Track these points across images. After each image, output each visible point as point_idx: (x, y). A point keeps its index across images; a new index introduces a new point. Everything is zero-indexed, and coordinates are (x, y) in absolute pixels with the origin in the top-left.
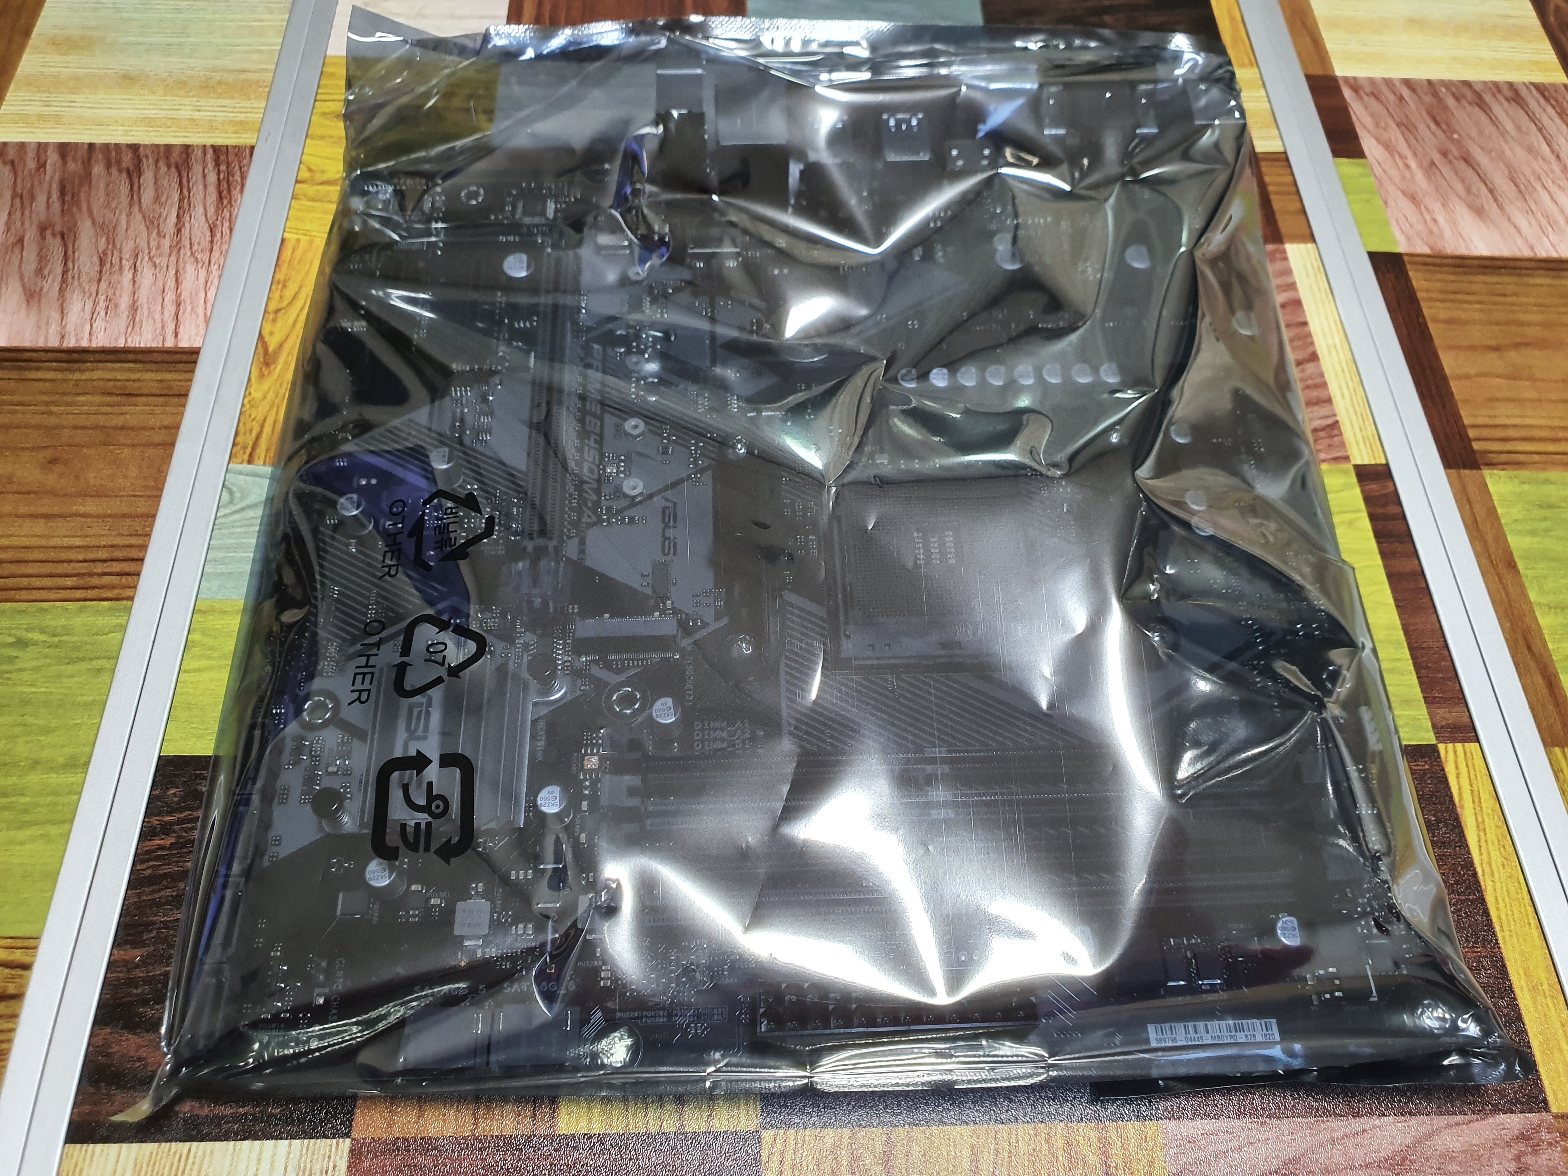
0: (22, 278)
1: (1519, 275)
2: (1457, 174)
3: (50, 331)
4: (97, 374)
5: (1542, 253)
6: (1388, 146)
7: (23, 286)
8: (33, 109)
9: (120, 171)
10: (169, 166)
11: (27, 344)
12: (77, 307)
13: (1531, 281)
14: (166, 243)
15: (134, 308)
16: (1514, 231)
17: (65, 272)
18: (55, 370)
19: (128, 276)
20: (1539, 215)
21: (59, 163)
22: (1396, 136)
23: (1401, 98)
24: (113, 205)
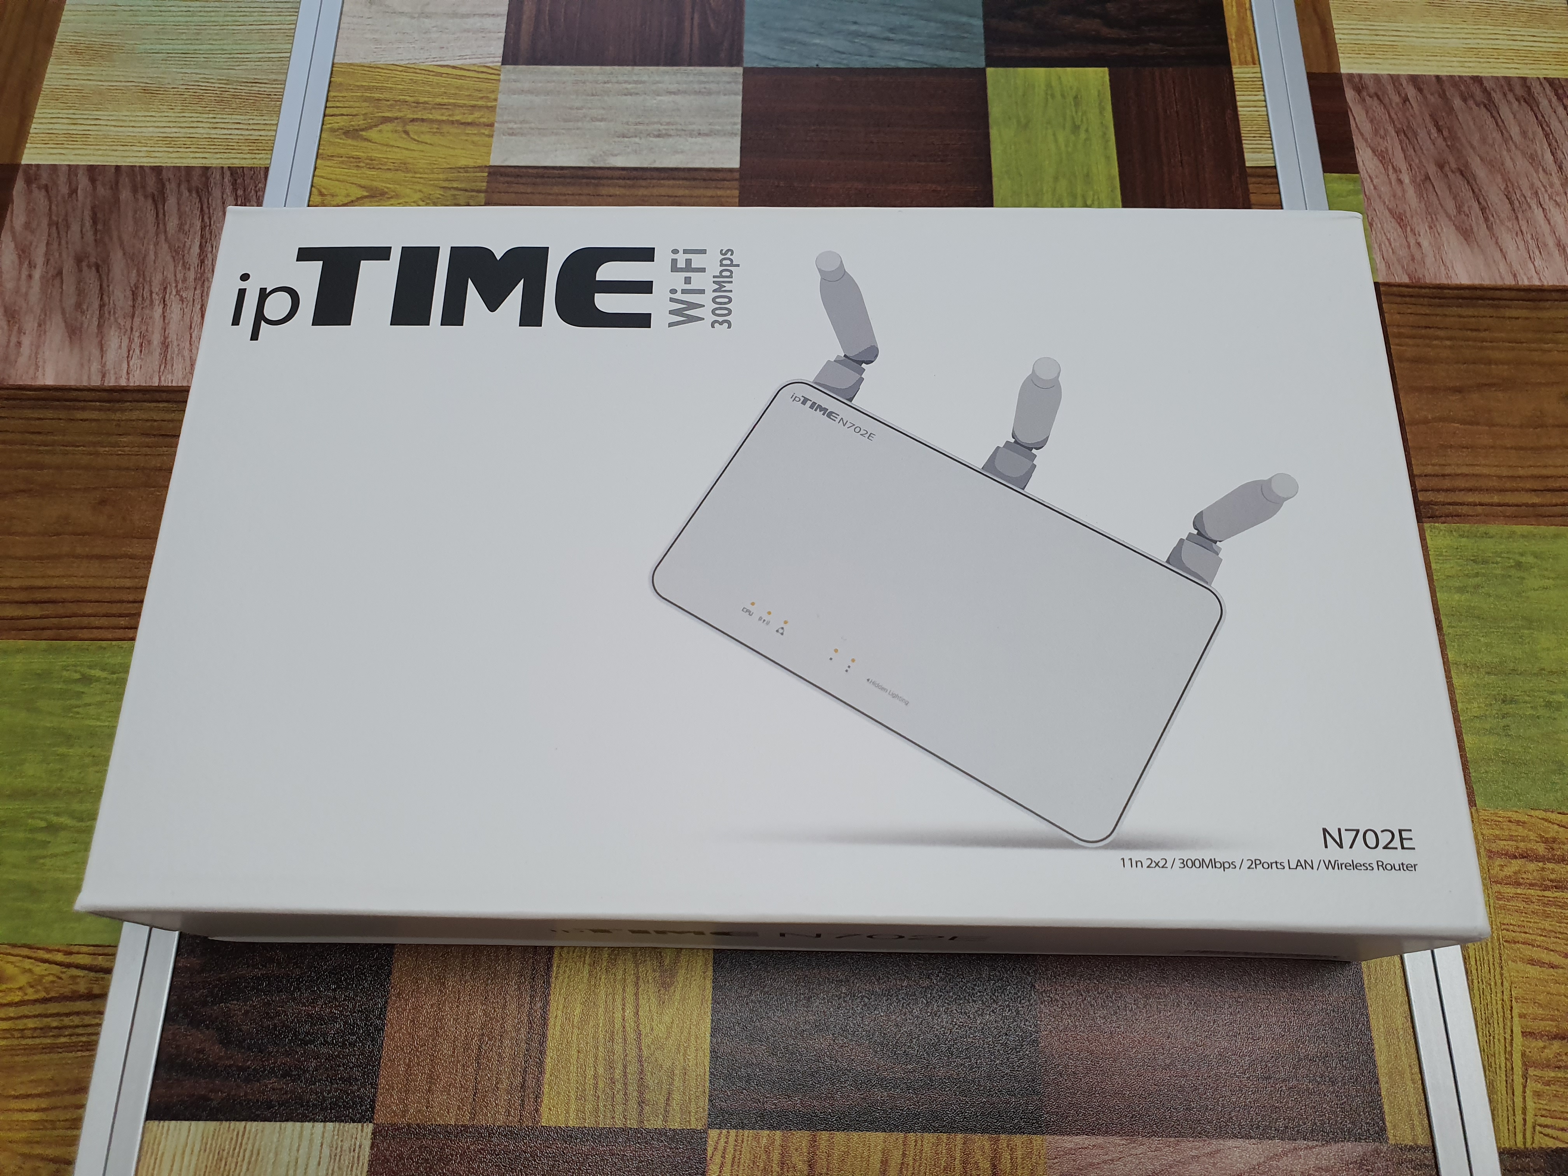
0: (63, 313)
1: (1497, 307)
2: (1450, 188)
3: (92, 369)
4: (135, 415)
5: (1524, 282)
6: (1382, 157)
7: (65, 322)
8: (61, 127)
9: (146, 197)
10: (190, 191)
11: (72, 383)
12: (115, 342)
13: (1508, 313)
14: (191, 275)
15: (165, 345)
16: (1498, 256)
17: (102, 306)
18: (100, 410)
19: (158, 310)
20: (1529, 236)
21: (89, 188)
22: (1393, 145)
23: (1406, 100)
24: (141, 234)
